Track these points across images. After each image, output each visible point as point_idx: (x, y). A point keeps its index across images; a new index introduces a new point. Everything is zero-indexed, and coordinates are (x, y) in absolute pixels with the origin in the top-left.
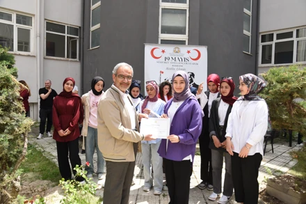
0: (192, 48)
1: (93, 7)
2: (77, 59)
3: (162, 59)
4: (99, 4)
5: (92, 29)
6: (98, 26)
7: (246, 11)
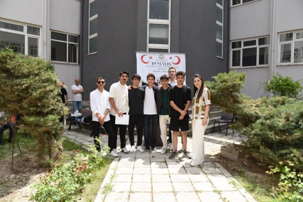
0: (173, 55)
1: (91, 19)
2: (77, 63)
3: (150, 64)
4: (96, 16)
5: (90, 37)
6: (95, 35)
7: (218, 23)
